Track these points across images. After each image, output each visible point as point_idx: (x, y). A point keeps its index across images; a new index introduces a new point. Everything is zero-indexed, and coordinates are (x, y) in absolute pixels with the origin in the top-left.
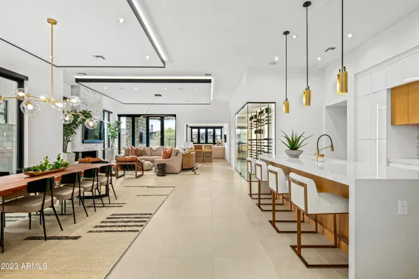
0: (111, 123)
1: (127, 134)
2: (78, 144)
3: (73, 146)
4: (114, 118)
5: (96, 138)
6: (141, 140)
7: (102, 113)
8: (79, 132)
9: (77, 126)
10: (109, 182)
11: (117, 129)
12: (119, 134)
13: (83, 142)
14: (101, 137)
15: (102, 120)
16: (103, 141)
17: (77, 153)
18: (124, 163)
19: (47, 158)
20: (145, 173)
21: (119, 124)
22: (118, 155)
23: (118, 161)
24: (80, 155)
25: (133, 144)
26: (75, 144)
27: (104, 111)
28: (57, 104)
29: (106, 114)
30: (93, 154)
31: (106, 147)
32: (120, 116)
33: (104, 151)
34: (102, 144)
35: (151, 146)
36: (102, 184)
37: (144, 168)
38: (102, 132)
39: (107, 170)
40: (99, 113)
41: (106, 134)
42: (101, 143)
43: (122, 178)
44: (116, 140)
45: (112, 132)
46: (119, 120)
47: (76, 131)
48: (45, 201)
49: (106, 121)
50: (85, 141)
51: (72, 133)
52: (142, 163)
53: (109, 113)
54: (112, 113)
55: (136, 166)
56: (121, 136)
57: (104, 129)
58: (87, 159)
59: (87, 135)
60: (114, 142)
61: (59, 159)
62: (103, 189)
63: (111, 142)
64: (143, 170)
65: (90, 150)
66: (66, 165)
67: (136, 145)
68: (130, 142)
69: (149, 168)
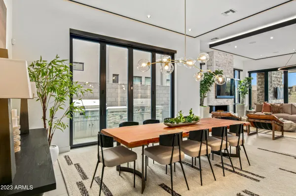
0: (242, 81)
1: (258, 90)
2: (212, 100)
3: (208, 101)
4: (244, 75)
5: (228, 95)
6: (276, 95)
7: (233, 72)
8: (213, 89)
9: (211, 84)
10: (240, 143)
11: (247, 85)
12: (250, 90)
13: (216, 98)
14: (232, 93)
15: (233, 77)
16: (233, 97)
17: (211, 107)
18: (257, 121)
19: (181, 112)
20: (286, 134)
21: (249, 80)
22: (248, 110)
23: (249, 118)
24: (214, 108)
25: (266, 99)
26: (210, 99)
27: (235, 70)
28: (188, 63)
29: (237, 72)
30: (225, 108)
31: (236, 102)
32: (250, 73)
33: (234, 106)
34: (233, 99)
35: (290, 102)
36: (231, 144)
37: (285, 129)
38: (233, 88)
39: (237, 130)
40: (229, 72)
41: (236, 91)
42: (231, 98)
43: (255, 136)
44: (247, 96)
45: (242, 88)
46: (250, 76)
47: (210, 88)
48: (174, 156)
49: (236, 79)
50: (218, 97)
51: (207, 91)
52: (281, 123)
53: (239, 71)
54: (242, 71)
55: (273, 125)
56: (252, 92)
57: (234, 86)
58: (218, 112)
59: (219, 92)
60: (244, 97)
61: (191, 113)
62: (233, 150)
63: (241, 98)
64: (282, 130)
65: (222, 105)
66: (197, 119)
67: (269, 101)
68: (262, 97)
69: (291, 129)
